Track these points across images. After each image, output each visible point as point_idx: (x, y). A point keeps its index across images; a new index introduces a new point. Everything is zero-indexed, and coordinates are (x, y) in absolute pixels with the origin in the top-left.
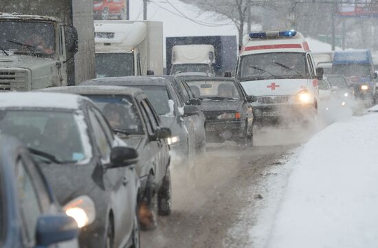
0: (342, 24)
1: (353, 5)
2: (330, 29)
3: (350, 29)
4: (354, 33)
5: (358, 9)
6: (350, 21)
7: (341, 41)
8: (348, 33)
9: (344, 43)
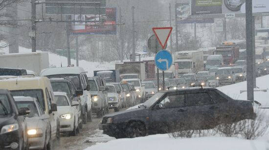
0: (75, 40)
1: (84, 23)
2: (65, 44)
3: (82, 45)
4: (85, 48)
5: (88, 28)
6: (81, 38)
7: (75, 54)
8: (80, 48)
9: (77, 56)
